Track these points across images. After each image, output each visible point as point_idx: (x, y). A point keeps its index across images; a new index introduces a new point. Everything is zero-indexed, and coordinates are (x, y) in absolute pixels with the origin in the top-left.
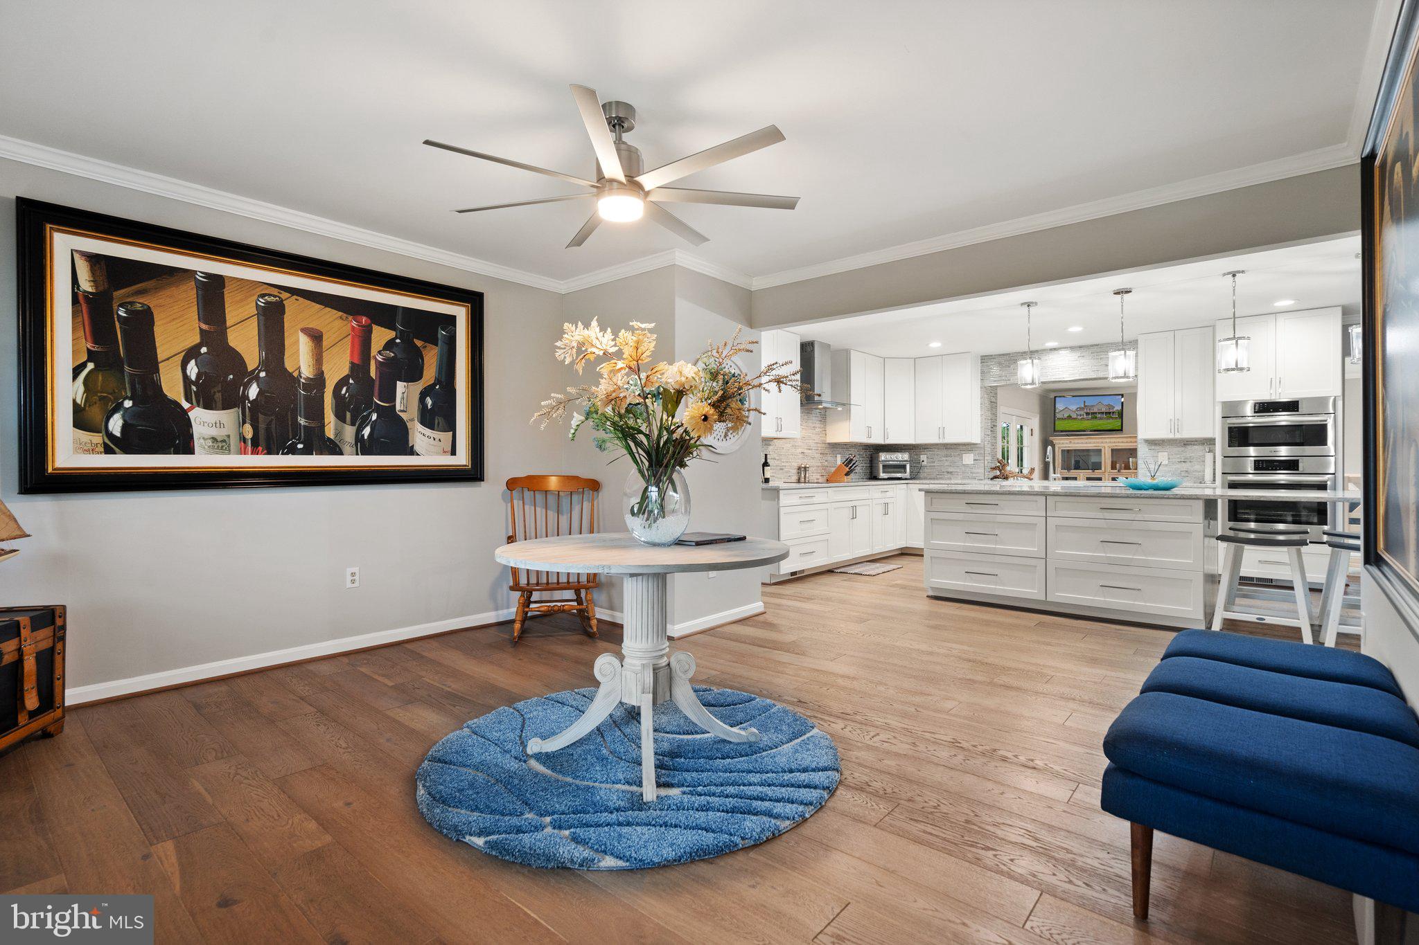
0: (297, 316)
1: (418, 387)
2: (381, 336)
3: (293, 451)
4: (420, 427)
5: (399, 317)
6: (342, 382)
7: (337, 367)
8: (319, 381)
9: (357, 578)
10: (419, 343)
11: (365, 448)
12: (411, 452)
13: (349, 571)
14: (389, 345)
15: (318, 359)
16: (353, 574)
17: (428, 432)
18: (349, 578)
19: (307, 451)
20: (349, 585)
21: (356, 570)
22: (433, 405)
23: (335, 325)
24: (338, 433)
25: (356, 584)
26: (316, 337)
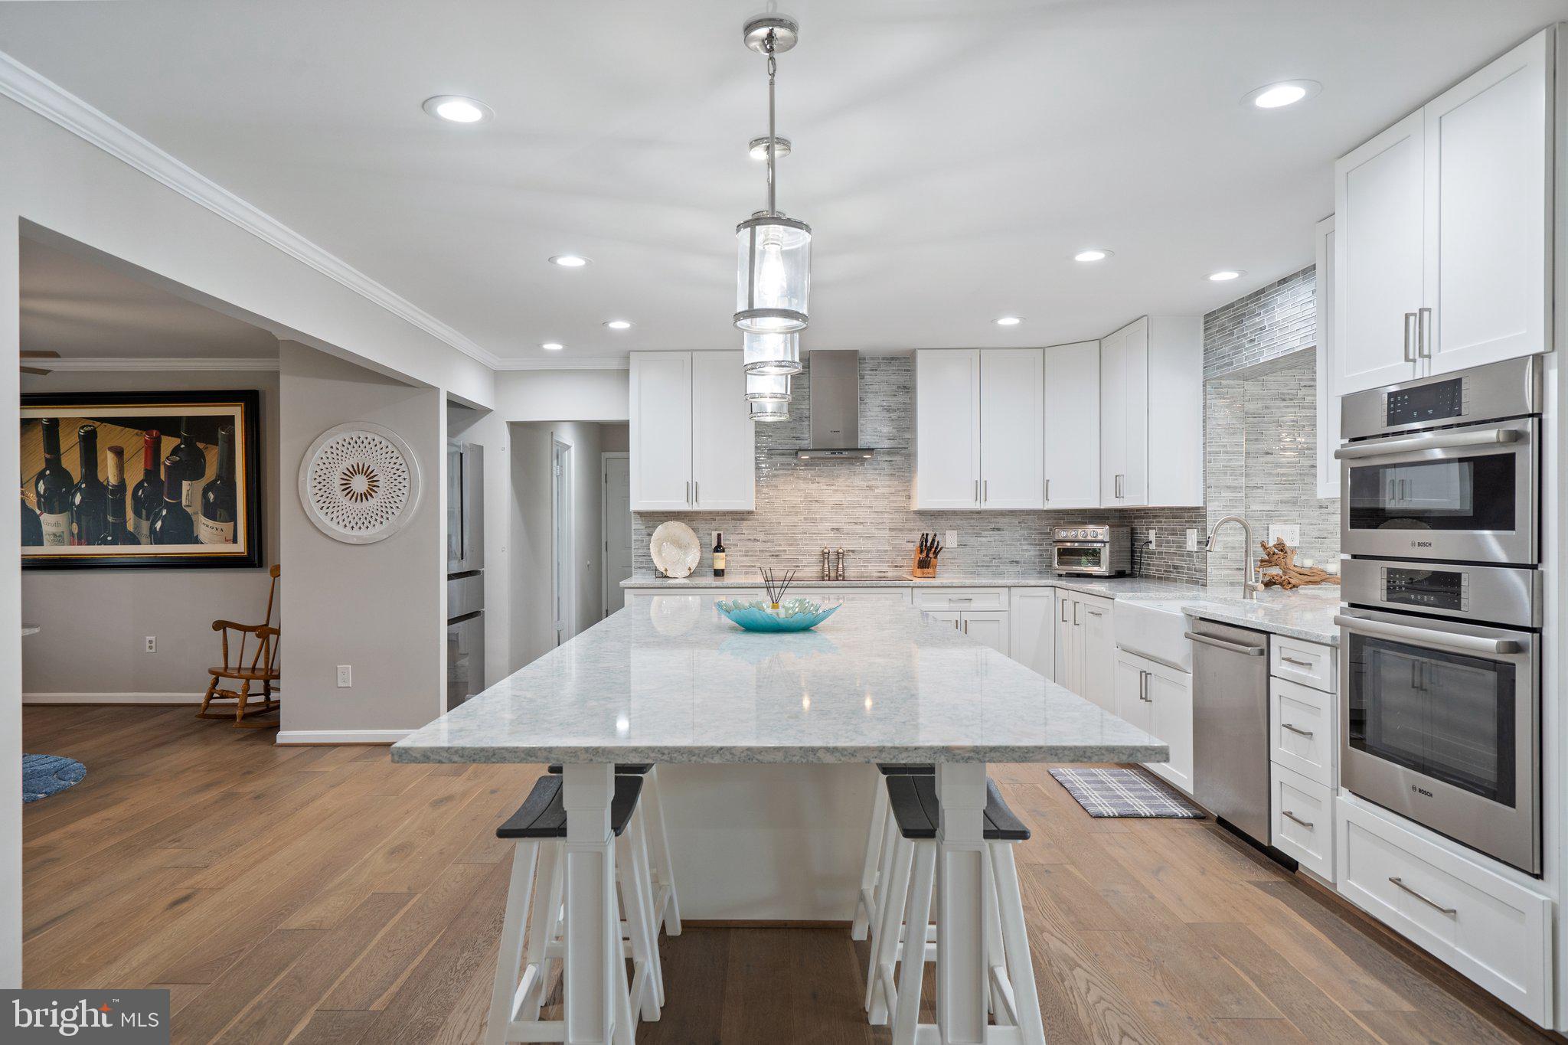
0: (107, 437)
1: (202, 483)
2: (168, 444)
3: (105, 542)
4: (203, 519)
5: (183, 425)
6: (139, 486)
7: (135, 475)
8: (121, 486)
9: (153, 645)
10: (201, 445)
11: (158, 538)
12: (196, 541)
13: (148, 638)
14: (176, 451)
15: (121, 468)
16: (151, 642)
17: (210, 523)
18: (148, 645)
19: (114, 542)
20: (148, 650)
21: (153, 638)
22: (215, 498)
23: (134, 442)
24: (137, 527)
25: (153, 650)
26: (119, 452)
